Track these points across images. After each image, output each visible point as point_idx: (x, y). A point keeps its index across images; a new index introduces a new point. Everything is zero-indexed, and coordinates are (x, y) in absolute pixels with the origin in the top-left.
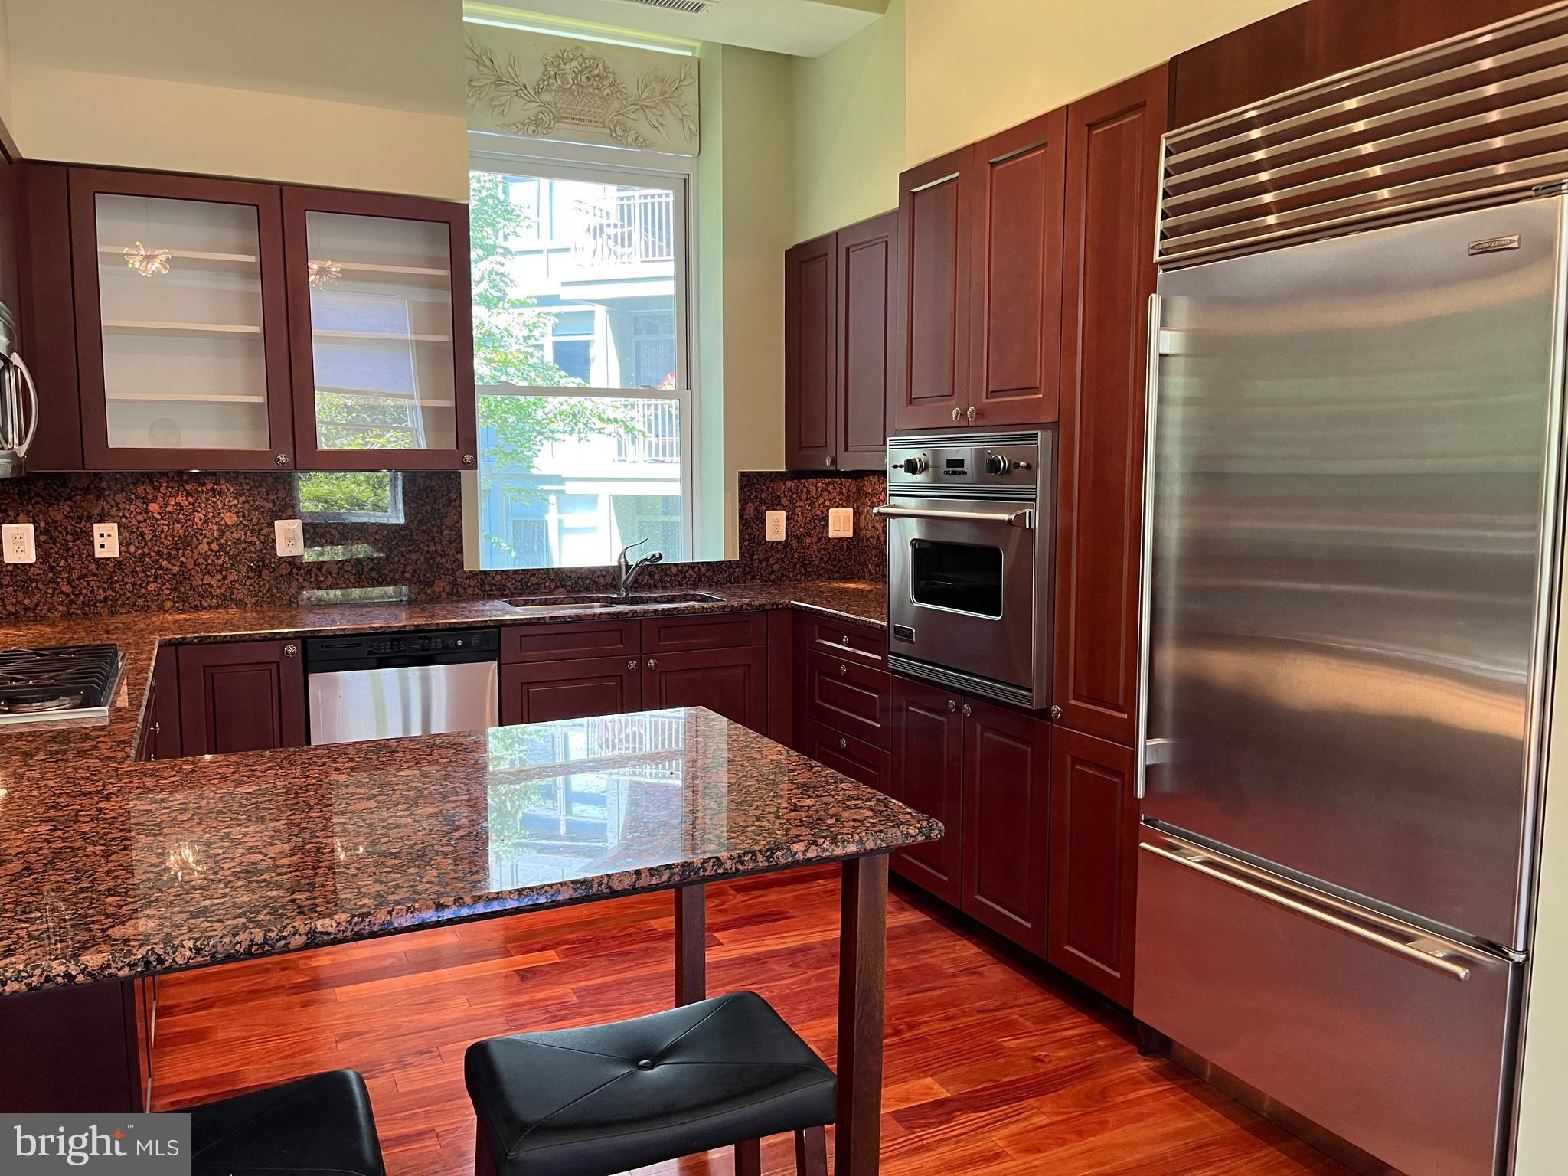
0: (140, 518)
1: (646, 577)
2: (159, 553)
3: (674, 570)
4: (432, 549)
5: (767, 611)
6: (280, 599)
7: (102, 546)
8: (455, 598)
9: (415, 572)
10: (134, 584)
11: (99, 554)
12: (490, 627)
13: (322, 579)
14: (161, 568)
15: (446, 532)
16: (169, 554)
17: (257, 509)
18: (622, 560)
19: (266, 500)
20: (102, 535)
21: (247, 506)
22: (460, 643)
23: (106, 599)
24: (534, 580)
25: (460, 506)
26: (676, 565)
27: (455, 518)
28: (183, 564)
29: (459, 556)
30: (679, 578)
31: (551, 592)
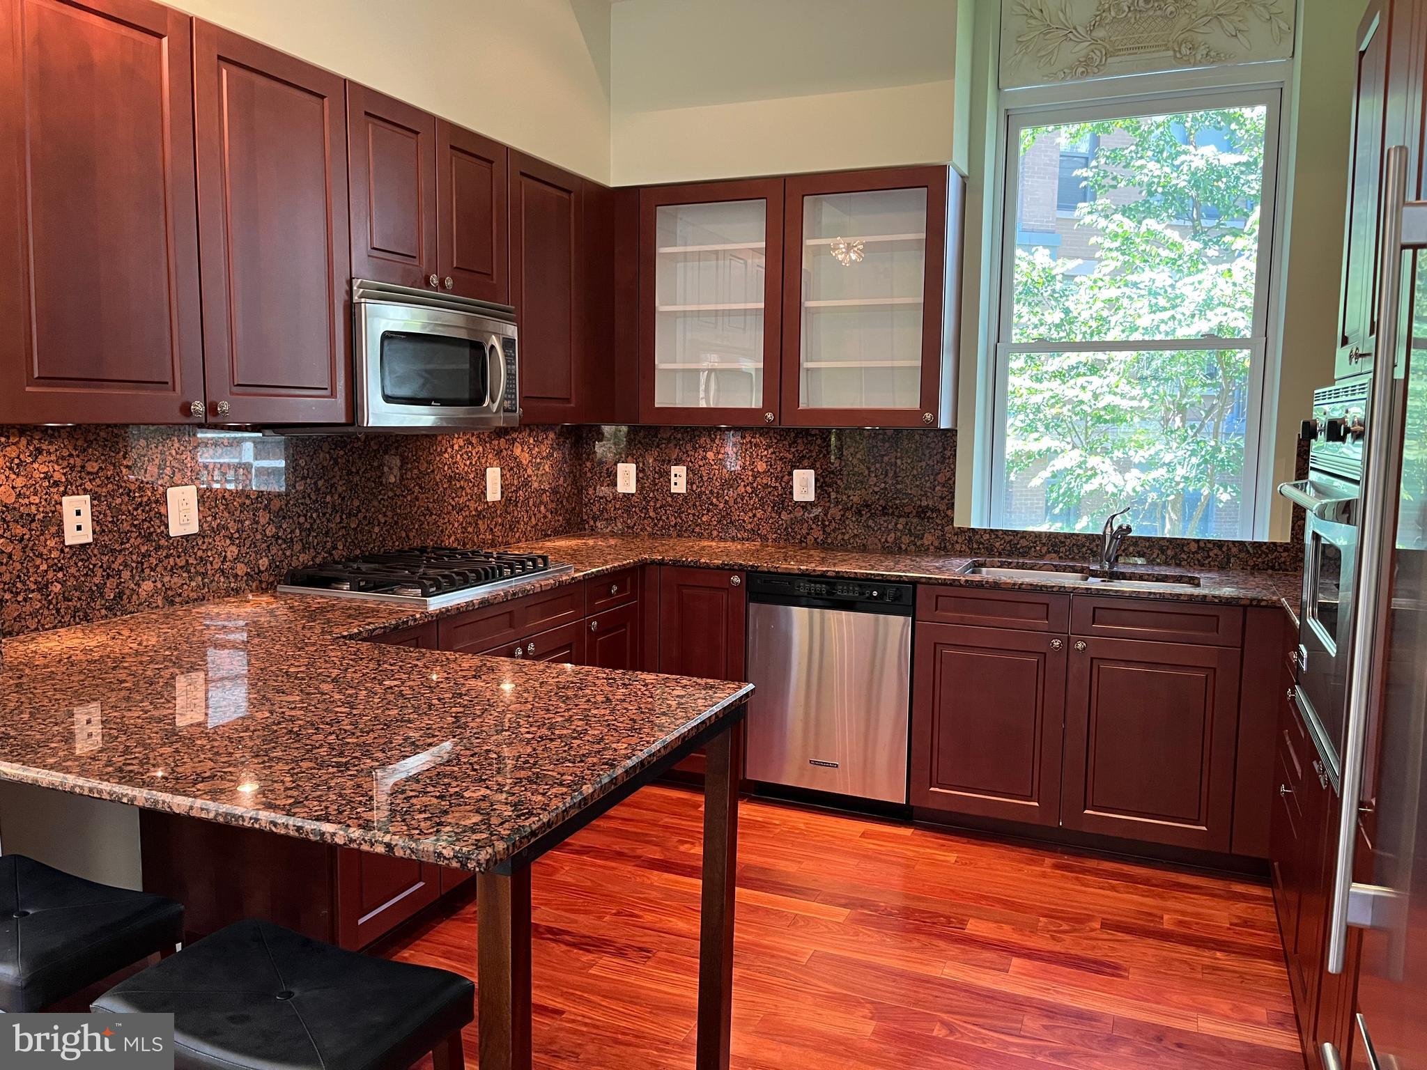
0: (701, 463)
1: (1156, 551)
2: (711, 492)
3: (1194, 547)
4: (924, 503)
5: (1245, 607)
6: (793, 538)
7: (676, 484)
8: (943, 553)
9: (907, 524)
10: (694, 515)
11: (674, 489)
12: (904, 582)
13: (827, 523)
14: (712, 504)
15: (938, 488)
16: (718, 493)
17: (781, 459)
18: (1109, 529)
19: (788, 451)
20: (676, 475)
21: (774, 456)
22: (875, 594)
23: (676, 524)
24: (1023, 542)
25: (954, 463)
26: (1197, 541)
27: (948, 475)
28: (726, 502)
29: (949, 512)
30: (1199, 556)
31: (1042, 557)
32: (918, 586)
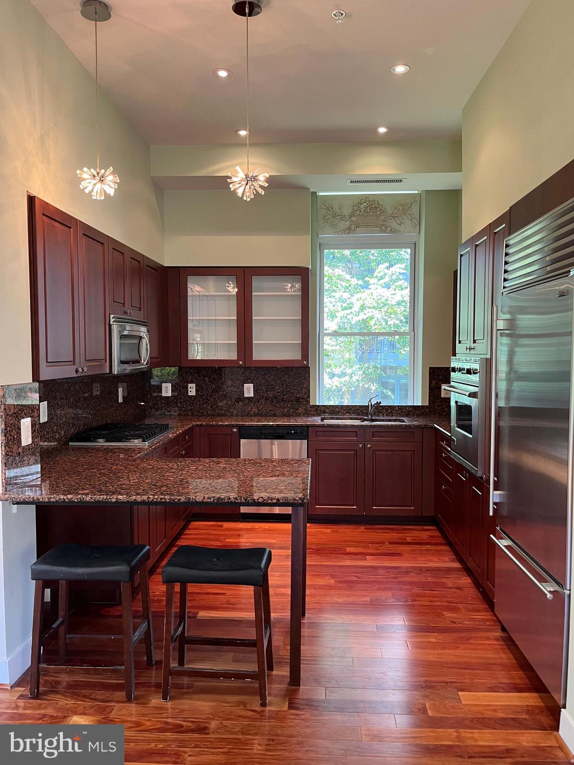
0: (202, 382)
1: (385, 410)
2: (207, 394)
3: (397, 408)
4: (298, 396)
5: (423, 428)
6: (245, 412)
7: (191, 391)
8: (306, 415)
9: (292, 404)
10: (199, 404)
11: (190, 394)
12: (304, 427)
13: (259, 405)
14: (208, 399)
15: (303, 390)
16: (210, 395)
17: (238, 380)
18: (370, 403)
19: (241, 376)
20: (190, 388)
21: (235, 379)
22: (293, 432)
23: (191, 409)
24: (337, 410)
25: (309, 380)
26: (398, 406)
27: (307, 384)
28: (214, 398)
29: (308, 399)
30: (399, 412)
31: (344, 415)
32: (309, 428)
